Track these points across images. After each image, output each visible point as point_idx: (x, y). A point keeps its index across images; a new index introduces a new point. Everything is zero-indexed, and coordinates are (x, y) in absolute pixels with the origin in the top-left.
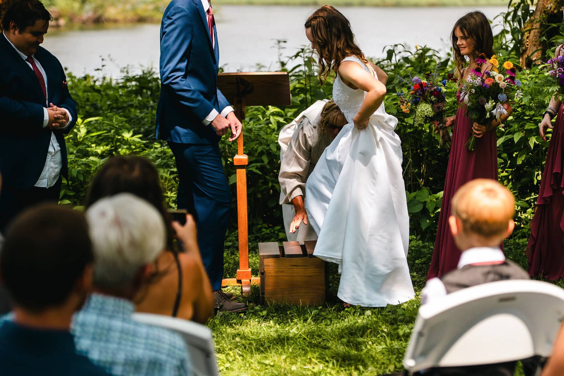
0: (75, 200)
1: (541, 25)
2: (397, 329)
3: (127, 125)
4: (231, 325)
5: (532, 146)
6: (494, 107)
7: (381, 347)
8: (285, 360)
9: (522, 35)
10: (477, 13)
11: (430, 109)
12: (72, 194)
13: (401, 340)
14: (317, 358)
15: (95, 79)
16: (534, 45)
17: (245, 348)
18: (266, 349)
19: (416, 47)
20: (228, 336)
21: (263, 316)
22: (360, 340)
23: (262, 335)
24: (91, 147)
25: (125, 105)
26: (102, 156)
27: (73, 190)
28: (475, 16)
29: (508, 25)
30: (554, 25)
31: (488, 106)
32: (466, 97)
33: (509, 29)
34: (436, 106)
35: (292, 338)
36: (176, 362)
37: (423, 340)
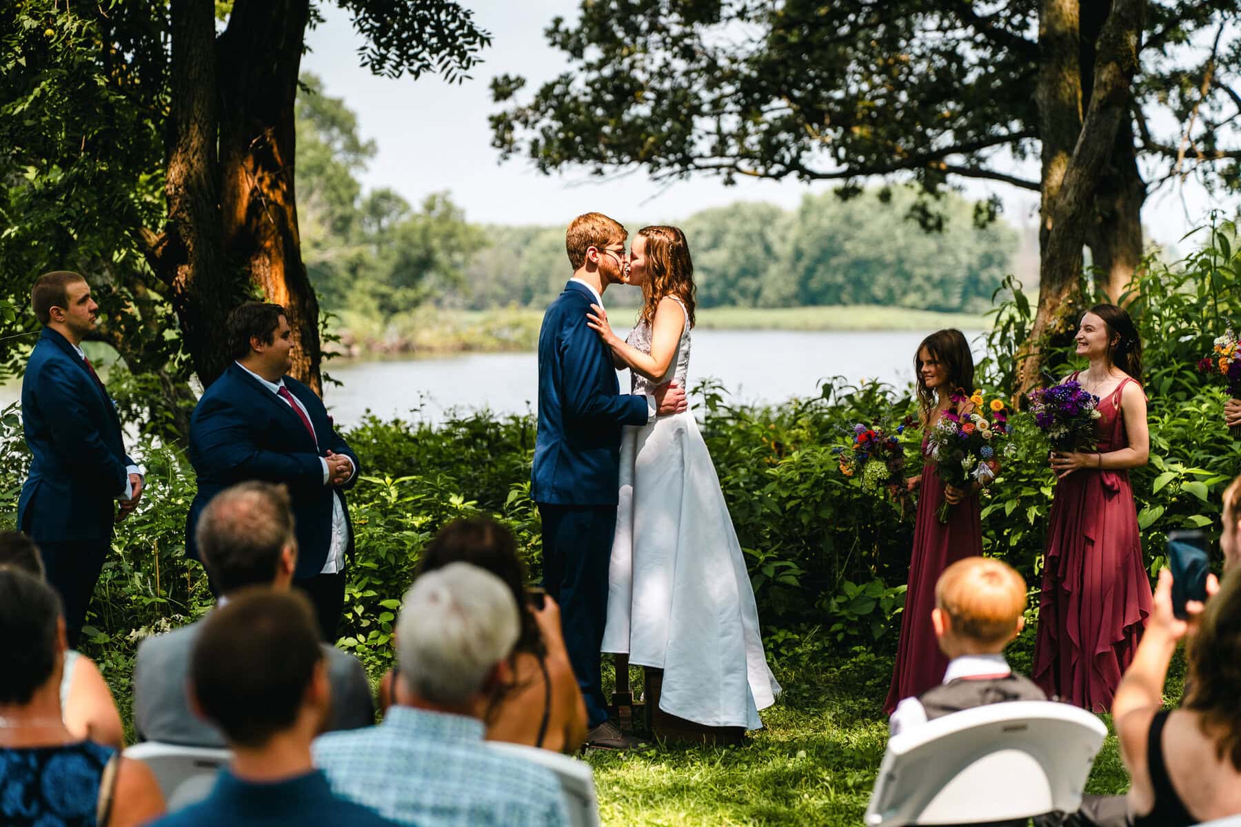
0: (384, 591)
1: (1042, 351)
2: (844, 777)
3: (457, 486)
4: (605, 770)
5: (1032, 521)
6: (975, 466)
7: (822, 802)
8: (685, 819)
9: (1015, 364)
10: (953, 331)
11: (884, 468)
12: (378, 583)
13: (850, 793)
14: (730, 817)
15: (408, 425)
16: (1032, 378)
17: (627, 801)
18: (656, 802)
19: (862, 382)
20: (602, 785)
21: (650, 758)
22: (792, 791)
23: (651, 783)
24: (406, 518)
25: (452, 460)
26: (420, 530)
27: (380, 578)
28: (951, 335)
29: (993, 350)
30: (1059, 350)
31: (967, 462)
32: (935, 451)
33: (993, 357)
34: (892, 463)
35: (693, 789)
36: (543, 808)
37: (893, 786)
